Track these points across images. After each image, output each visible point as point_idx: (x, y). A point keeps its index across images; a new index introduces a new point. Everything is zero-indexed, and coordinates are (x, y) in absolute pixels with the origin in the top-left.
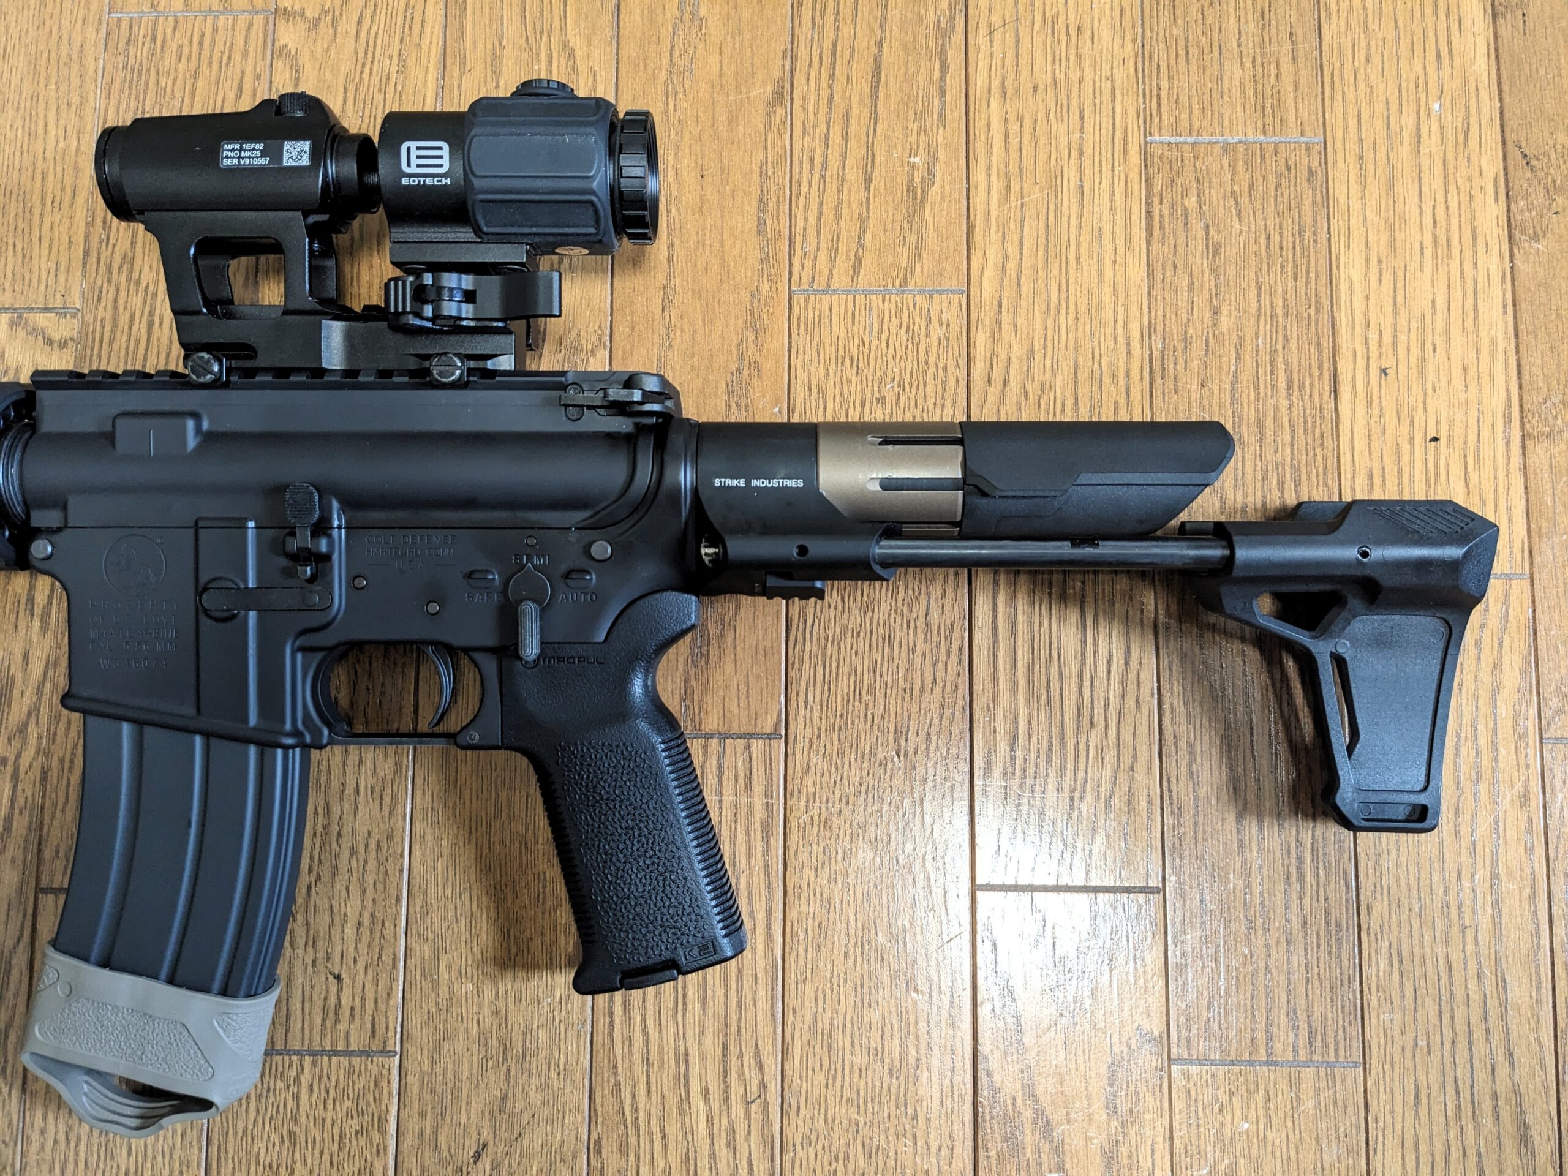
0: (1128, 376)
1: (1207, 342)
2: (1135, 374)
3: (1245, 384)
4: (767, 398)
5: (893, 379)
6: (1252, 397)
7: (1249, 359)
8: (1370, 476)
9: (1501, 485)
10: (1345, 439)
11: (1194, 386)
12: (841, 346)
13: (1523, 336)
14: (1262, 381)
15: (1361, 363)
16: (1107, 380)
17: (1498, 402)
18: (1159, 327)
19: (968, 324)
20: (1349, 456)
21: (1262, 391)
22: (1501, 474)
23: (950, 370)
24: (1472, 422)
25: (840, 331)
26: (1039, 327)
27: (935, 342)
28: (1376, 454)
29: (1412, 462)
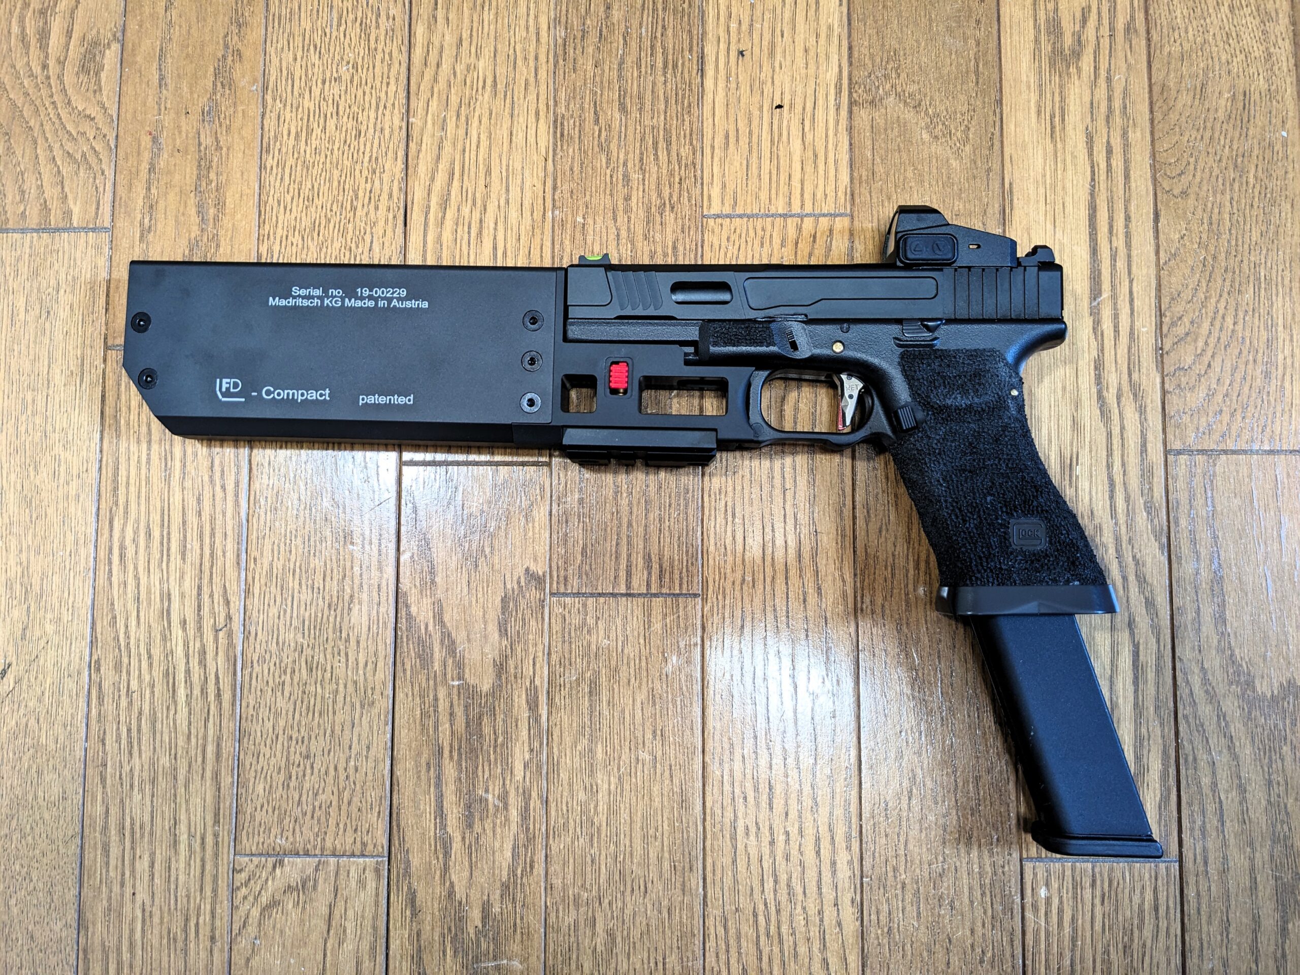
0: (536, 58)
1: (601, 31)
2: (542, 58)
3: (630, 64)
4: (247, 78)
5: (348, 63)
6: (635, 74)
7: (634, 45)
8: (727, 137)
9: (831, 142)
10: (707, 108)
11: (589, 67)
12: (307, 36)
13: (855, 23)
14: (643, 62)
15: (723, 46)
16: (520, 62)
17: (831, 75)
18: (563, 19)
19: (410, 19)
20: (711, 120)
21: (643, 70)
22: (831, 133)
23: (395, 54)
24: (810, 91)
25: (306, 24)
26: (466, 21)
27: (383, 33)
28: (732, 119)
29: (761, 126)
